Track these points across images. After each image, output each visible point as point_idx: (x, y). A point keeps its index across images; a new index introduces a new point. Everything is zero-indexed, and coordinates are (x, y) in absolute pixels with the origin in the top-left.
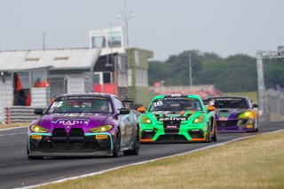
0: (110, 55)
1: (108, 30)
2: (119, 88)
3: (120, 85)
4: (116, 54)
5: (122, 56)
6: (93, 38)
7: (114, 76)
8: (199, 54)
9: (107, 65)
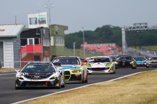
0: (38, 28)
1: (38, 14)
2: (43, 47)
3: (44, 45)
4: (42, 28)
5: (46, 29)
6: (30, 19)
7: (40, 40)
8: (111, 27)
9: (37, 34)
